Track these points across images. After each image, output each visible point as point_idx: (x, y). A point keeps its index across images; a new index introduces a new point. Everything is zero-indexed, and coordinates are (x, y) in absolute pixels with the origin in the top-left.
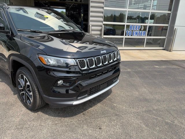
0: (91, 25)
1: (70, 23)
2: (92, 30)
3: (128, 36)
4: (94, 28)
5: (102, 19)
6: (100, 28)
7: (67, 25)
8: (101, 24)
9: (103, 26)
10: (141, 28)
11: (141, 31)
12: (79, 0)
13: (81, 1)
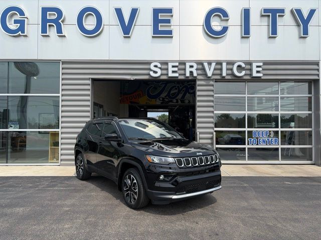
0: (198, 133)
1: (172, 132)
2: (200, 139)
3: (252, 145)
4: (202, 136)
5: (213, 125)
6: (210, 136)
7: (169, 133)
8: (211, 130)
9: (215, 133)
10: (270, 134)
11: (270, 139)
12: (187, 101)
13: (189, 102)
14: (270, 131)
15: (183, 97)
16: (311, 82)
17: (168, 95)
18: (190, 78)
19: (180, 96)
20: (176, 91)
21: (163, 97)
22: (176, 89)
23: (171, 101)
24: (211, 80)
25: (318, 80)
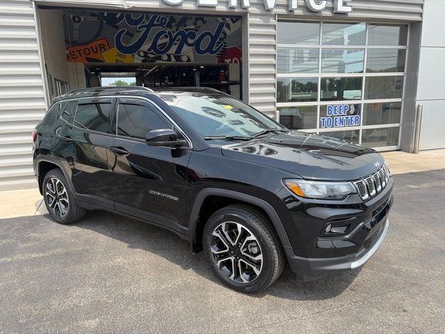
8: (271, 108)
9: (277, 111)
11: (350, 117)
12: (184, 59)
13: (189, 60)
14: (350, 105)
15: (179, 50)
16: (407, 26)
17: (154, 46)
18: (237, 10)
19: (173, 49)
20: (167, 40)
21: (146, 50)
22: (166, 36)
23: (160, 58)
24: (272, 15)
25: (420, 23)
